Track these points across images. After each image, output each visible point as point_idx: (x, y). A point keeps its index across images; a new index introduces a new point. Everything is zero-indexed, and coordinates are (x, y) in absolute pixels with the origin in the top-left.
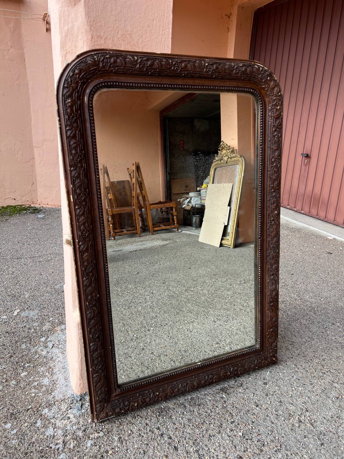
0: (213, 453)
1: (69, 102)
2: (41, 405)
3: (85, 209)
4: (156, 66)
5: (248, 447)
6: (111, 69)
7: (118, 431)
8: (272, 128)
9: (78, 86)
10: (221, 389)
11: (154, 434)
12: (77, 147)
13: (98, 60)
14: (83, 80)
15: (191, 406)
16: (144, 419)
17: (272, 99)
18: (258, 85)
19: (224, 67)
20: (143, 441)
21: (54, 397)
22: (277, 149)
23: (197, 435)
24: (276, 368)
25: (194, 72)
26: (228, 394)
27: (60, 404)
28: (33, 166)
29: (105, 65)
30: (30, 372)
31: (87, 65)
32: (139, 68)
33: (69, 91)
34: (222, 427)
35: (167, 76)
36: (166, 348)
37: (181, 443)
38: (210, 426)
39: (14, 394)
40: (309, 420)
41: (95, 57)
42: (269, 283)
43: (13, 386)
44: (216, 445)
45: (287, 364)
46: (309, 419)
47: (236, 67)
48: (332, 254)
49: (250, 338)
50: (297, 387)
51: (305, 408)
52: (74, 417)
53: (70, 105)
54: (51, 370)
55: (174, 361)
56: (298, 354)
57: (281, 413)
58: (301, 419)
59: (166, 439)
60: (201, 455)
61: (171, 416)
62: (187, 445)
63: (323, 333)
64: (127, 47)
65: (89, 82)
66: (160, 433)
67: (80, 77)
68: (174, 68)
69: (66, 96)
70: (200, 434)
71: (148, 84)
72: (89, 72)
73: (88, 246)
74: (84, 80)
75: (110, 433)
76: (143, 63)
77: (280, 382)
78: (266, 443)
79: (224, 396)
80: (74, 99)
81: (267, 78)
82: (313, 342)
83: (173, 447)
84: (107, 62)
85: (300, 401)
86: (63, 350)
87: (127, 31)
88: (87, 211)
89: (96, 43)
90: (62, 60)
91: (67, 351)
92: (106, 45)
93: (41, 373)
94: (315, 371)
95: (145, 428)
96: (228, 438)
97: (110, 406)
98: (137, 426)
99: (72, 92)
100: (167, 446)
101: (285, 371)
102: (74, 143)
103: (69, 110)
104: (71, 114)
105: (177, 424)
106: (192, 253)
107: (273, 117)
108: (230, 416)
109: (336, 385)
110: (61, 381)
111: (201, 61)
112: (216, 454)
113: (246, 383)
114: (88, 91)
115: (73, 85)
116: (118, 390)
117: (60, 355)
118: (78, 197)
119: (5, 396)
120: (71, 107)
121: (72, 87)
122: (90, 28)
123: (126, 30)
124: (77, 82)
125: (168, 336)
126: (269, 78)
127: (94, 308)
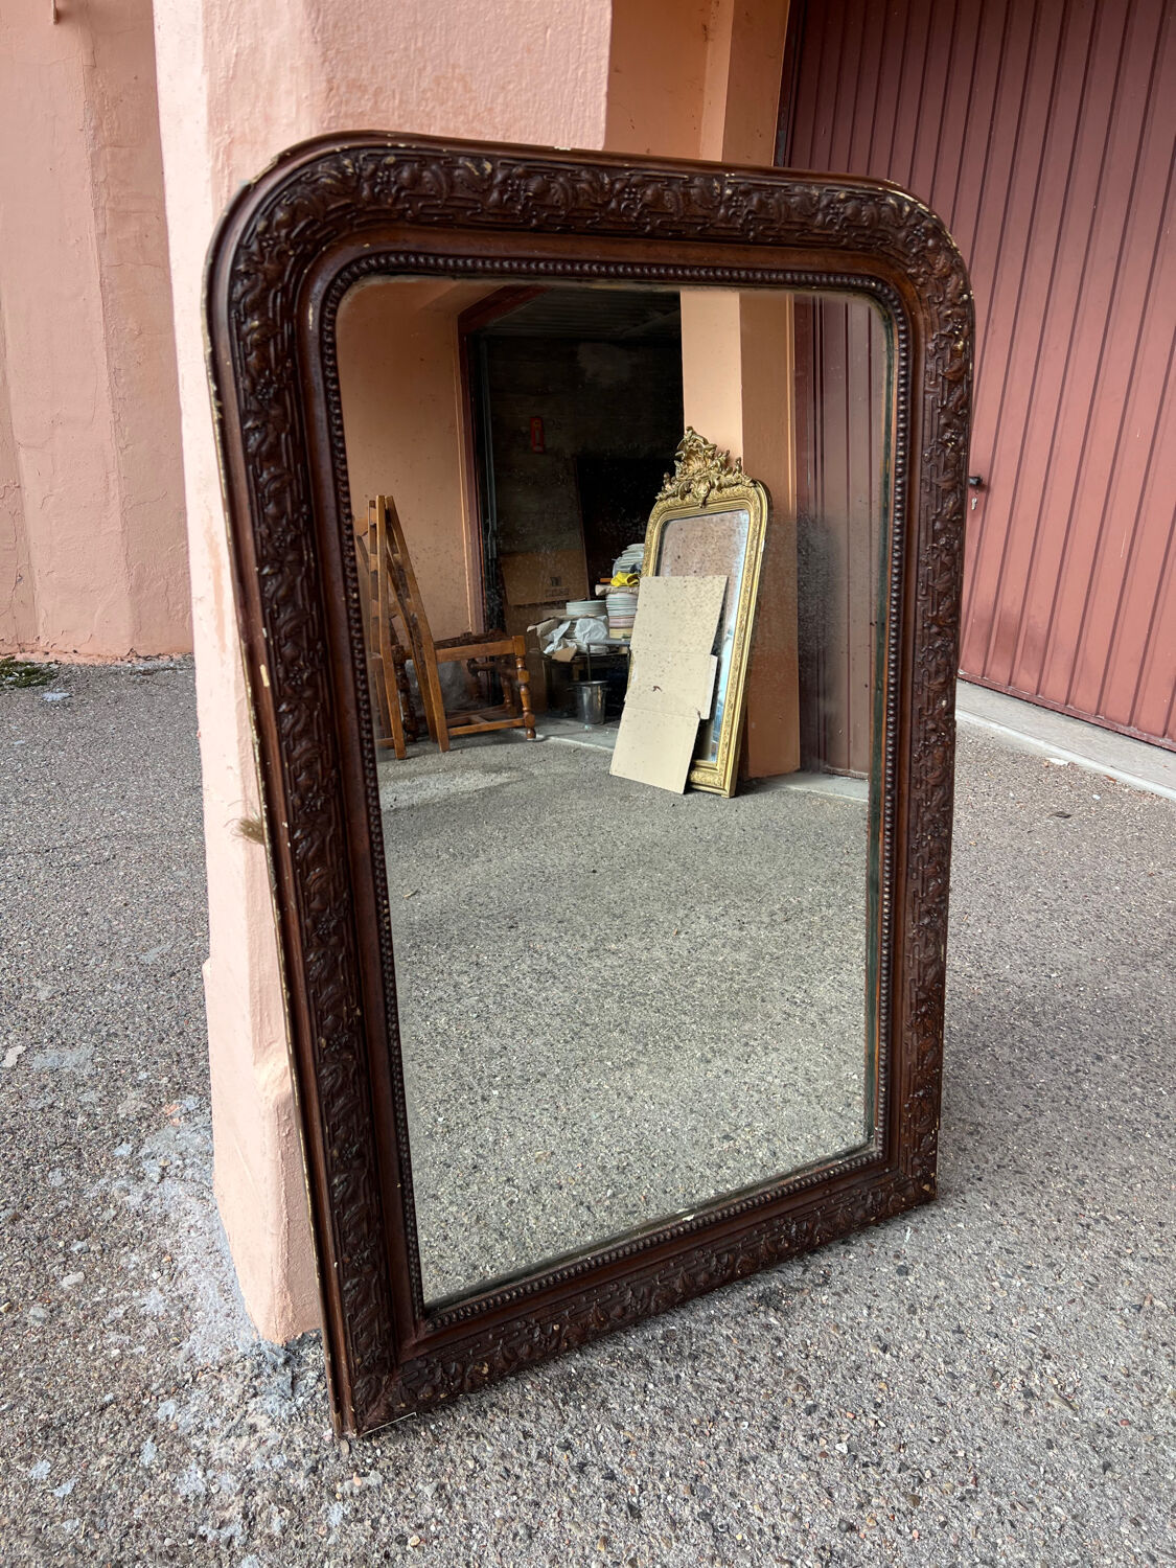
0: (759, 1519)
1: (253, 330)
2: (147, 1388)
3: (311, 714)
4: (556, 197)
5: (871, 1491)
6: (400, 207)
7: (429, 1466)
8: (935, 416)
9: (284, 270)
10: (760, 1298)
11: (554, 1468)
12: (285, 492)
13: (354, 174)
14: (301, 247)
15: (667, 1360)
16: (516, 1416)
17: (939, 314)
18: (892, 267)
19: (785, 203)
20: (521, 1493)
21: (190, 1358)
22: (954, 489)
23: (698, 1462)
24: (933, 1215)
25: (687, 220)
26: (786, 1314)
27: (215, 1382)
28: (17, 515)
29: (381, 191)
30: (93, 1271)
31: (317, 193)
32: (499, 204)
33: (252, 288)
34: (777, 1429)
35: (595, 233)
36: (553, 1159)
37: (650, 1492)
38: (737, 1426)
39: (45, 1354)
40: (1055, 1387)
41: (346, 162)
42: (914, 940)
43: (38, 1324)
44: (764, 1491)
45: (965, 1201)
46: (1056, 1382)
47: (824, 202)
48: (1069, 816)
49: (831, 1114)
50: (1007, 1276)
51: (1041, 1347)
52: (273, 1424)
53: (256, 340)
54: (165, 1260)
55: (589, 1208)
56: (999, 1167)
57: (965, 1369)
58: (1032, 1384)
59: (597, 1480)
60: (722, 1527)
61: (604, 1401)
62: (670, 1498)
63: (1070, 1088)
64: (452, 126)
65: (324, 253)
66: (575, 1463)
67: (293, 235)
68: (619, 204)
69: (242, 306)
70: (708, 1456)
71: (529, 260)
72: (325, 217)
73: (324, 841)
74: (305, 248)
75: (404, 1471)
76: (512, 185)
77: (951, 1264)
78: (928, 1474)
79: (773, 1320)
80: (271, 315)
81: (926, 241)
82: (1041, 1123)
83: (624, 1507)
84: (388, 181)
85: (1020, 1324)
86: (200, 1187)
87: (454, 67)
88: (321, 720)
89: (343, 109)
90: (214, 167)
91: (216, 1191)
92: (380, 115)
93: (133, 1273)
94: (1059, 1221)
95: (523, 1447)
96: (803, 1465)
97: (400, 1383)
98: (493, 1441)
99: (266, 290)
100: (604, 1505)
101: (961, 1225)
102: (274, 478)
103: (252, 358)
104: (261, 373)
105: (627, 1428)
106: (593, 818)
107: (940, 379)
108: (801, 1388)
109: (1128, 1264)
110: (208, 1296)
111: (709, 179)
112: (769, 1520)
113: (841, 1273)
114: (319, 287)
115: (266, 264)
116: (423, 1324)
117: (192, 1204)
118: (287, 672)
119: (15, 1363)
120: (261, 345)
121: (265, 274)
122: (324, 54)
123: (452, 62)
124: (282, 254)
125: (556, 1119)
126: (930, 242)
127: (345, 1055)
